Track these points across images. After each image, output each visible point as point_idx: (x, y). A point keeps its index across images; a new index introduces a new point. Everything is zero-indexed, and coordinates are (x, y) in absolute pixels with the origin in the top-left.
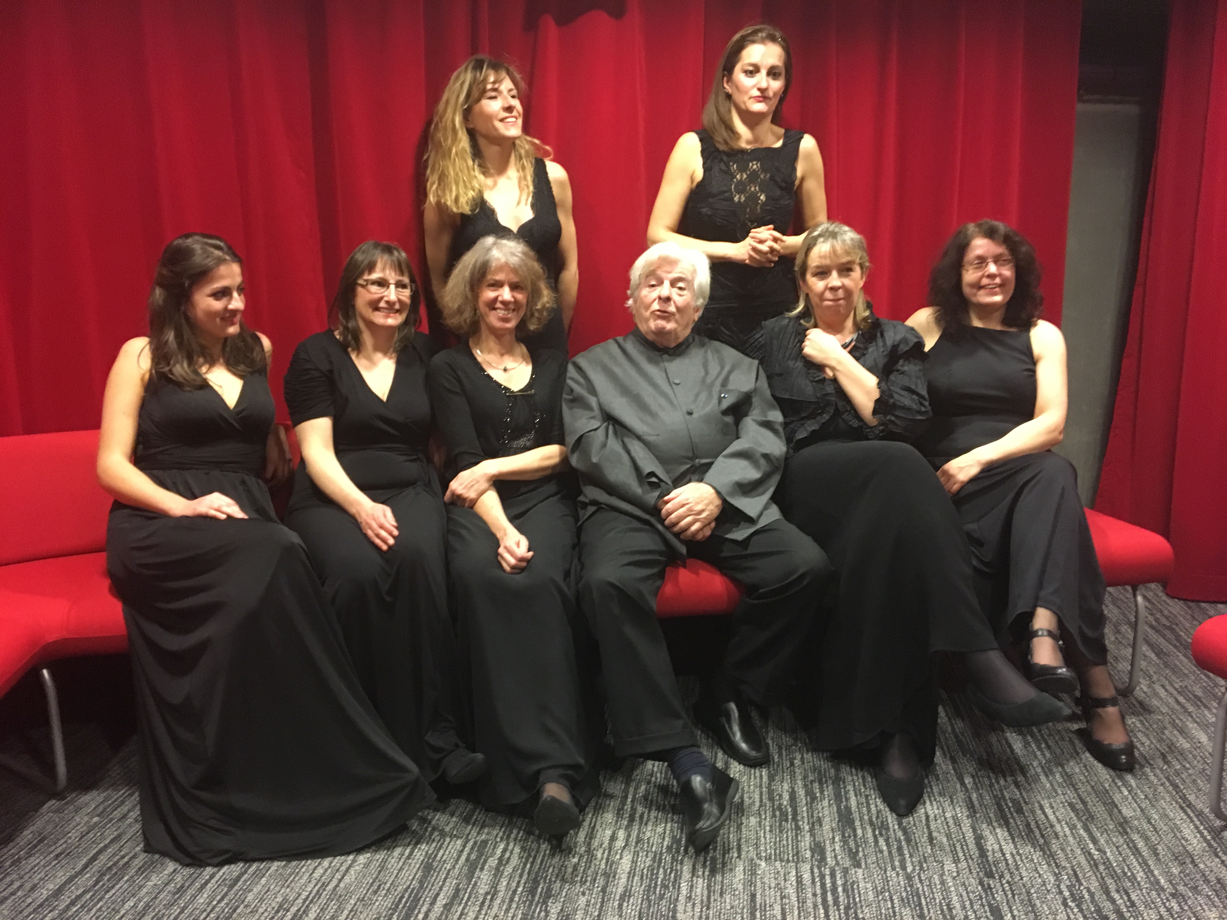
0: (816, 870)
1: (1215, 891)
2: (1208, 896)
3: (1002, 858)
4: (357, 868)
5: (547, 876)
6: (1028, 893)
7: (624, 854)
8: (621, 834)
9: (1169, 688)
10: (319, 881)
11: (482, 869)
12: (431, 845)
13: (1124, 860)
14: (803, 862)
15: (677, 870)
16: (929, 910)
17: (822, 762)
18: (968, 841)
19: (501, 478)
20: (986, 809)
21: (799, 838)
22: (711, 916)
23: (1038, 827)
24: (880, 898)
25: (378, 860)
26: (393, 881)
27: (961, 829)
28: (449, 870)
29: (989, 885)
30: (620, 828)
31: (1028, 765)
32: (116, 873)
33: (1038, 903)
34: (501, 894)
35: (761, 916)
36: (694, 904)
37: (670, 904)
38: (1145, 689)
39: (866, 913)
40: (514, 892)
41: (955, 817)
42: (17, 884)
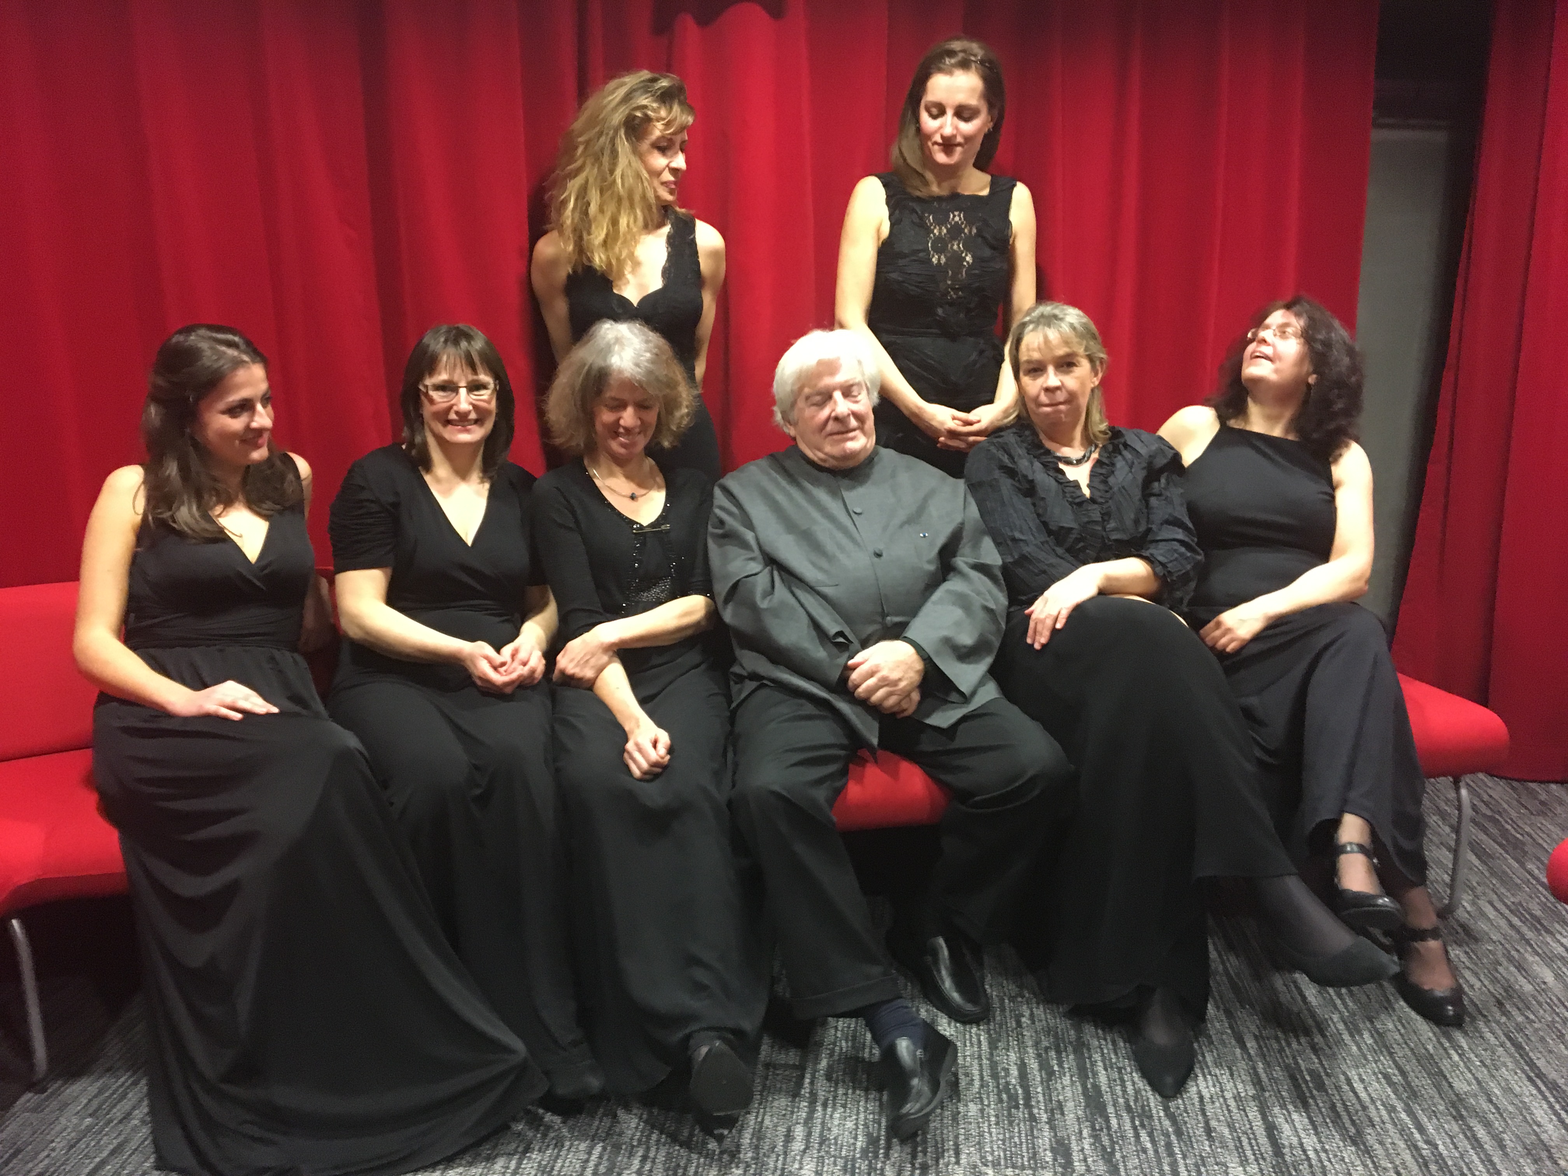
3: (1303, 1157)
9: (1499, 905)
12: (544, 1152)
13: (1462, 1157)
17: (1058, 1020)
18: (1257, 1133)
19: (627, 647)
20: (1277, 1085)
21: (1035, 1132)
23: (1346, 1109)
31: (1326, 1020)
38: (1469, 909)
41: (1238, 1098)
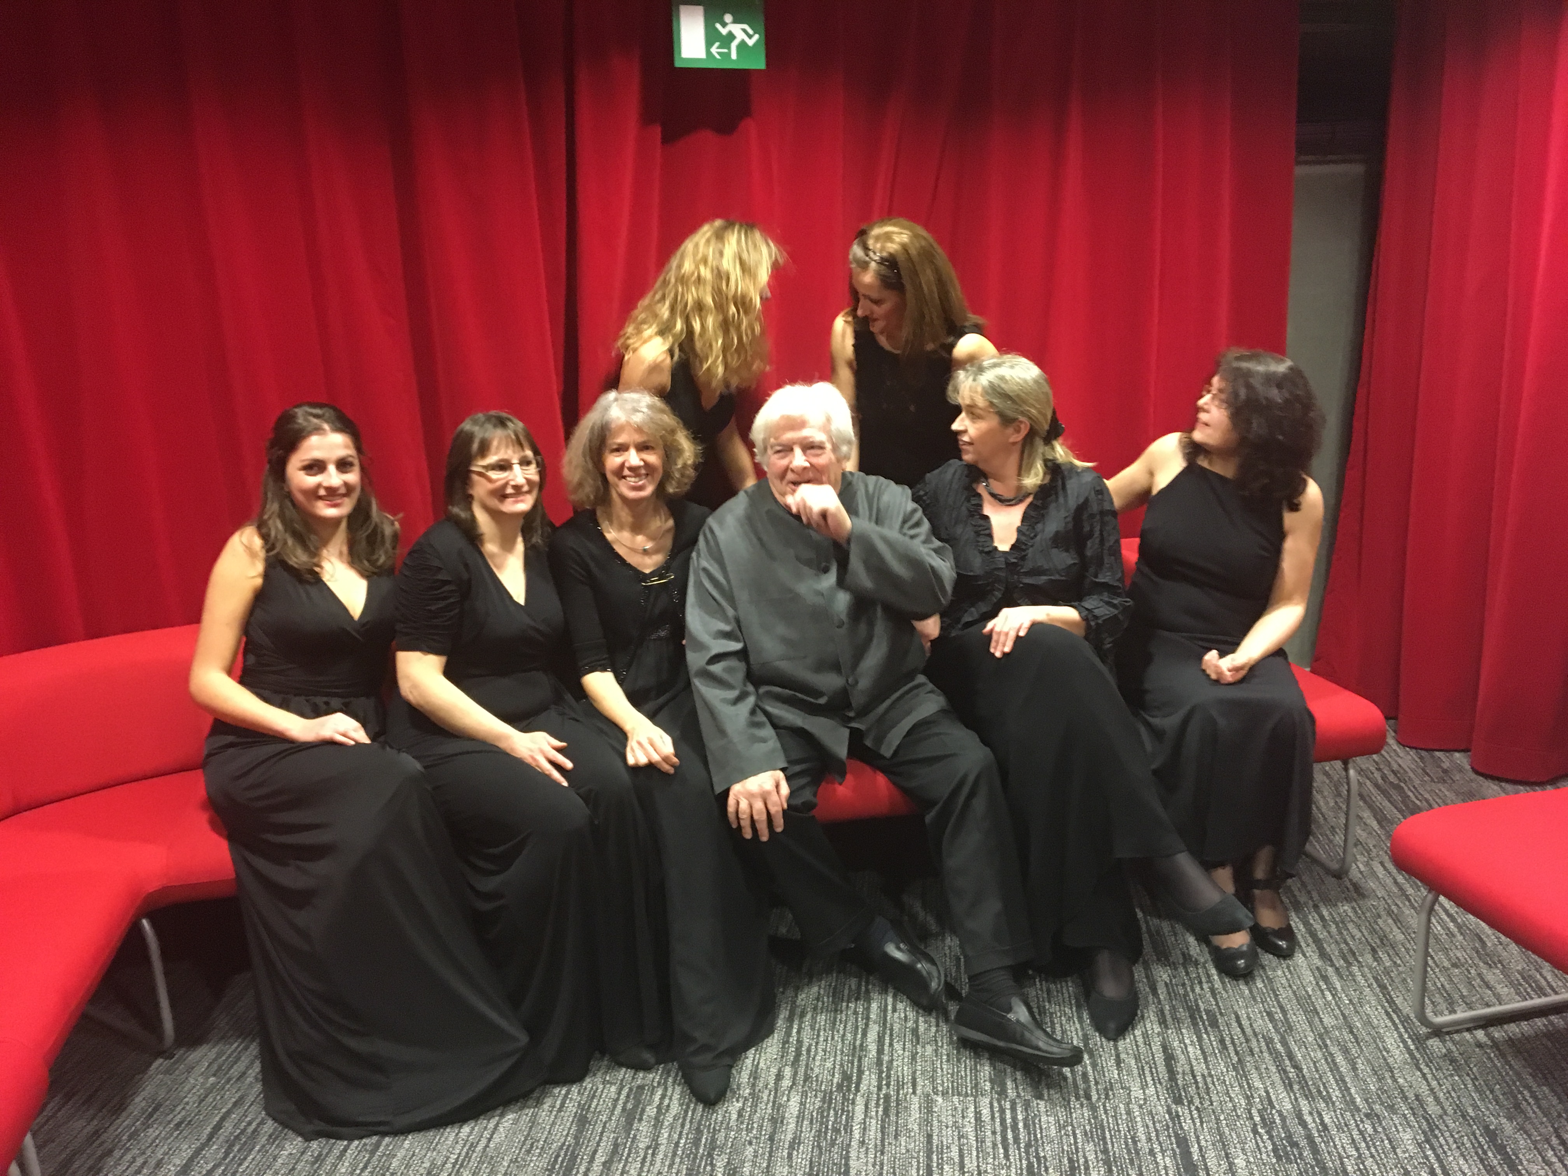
0: (996, 1104)
1: (1412, 1109)
2: (1404, 1115)
3: (1193, 1081)
4: (506, 1124)
5: (710, 1125)
6: (1218, 1120)
7: (792, 1097)
8: (788, 1071)
10: (467, 1141)
11: (640, 1120)
12: (583, 1094)
13: (1321, 1078)
14: (982, 1095)
15: (848, 1111)
16: (1112, 1143)
18: (1158, 1063)
20: (1178, 1022)
21: (978, 1067)
22: (885, 1162)
23: (1233, 1043)
24: (1063, 1132)
25: (527, 1115)
26: (547, 1138)
27: (1151, 1049)
28: (605, 1123)
29: (1177, 1112)
30: (786, 1065)
32: (245, 1142)
33: (1227, 1130)
34: (662, 1148)
35: (938, 1159)
36: (867, 1149)
37: (843, 1150)
38: (1362, 867)
39: (1047, 1151)
40: (677, 1144)
41: (1145, 1035)
42: (140, 1161)
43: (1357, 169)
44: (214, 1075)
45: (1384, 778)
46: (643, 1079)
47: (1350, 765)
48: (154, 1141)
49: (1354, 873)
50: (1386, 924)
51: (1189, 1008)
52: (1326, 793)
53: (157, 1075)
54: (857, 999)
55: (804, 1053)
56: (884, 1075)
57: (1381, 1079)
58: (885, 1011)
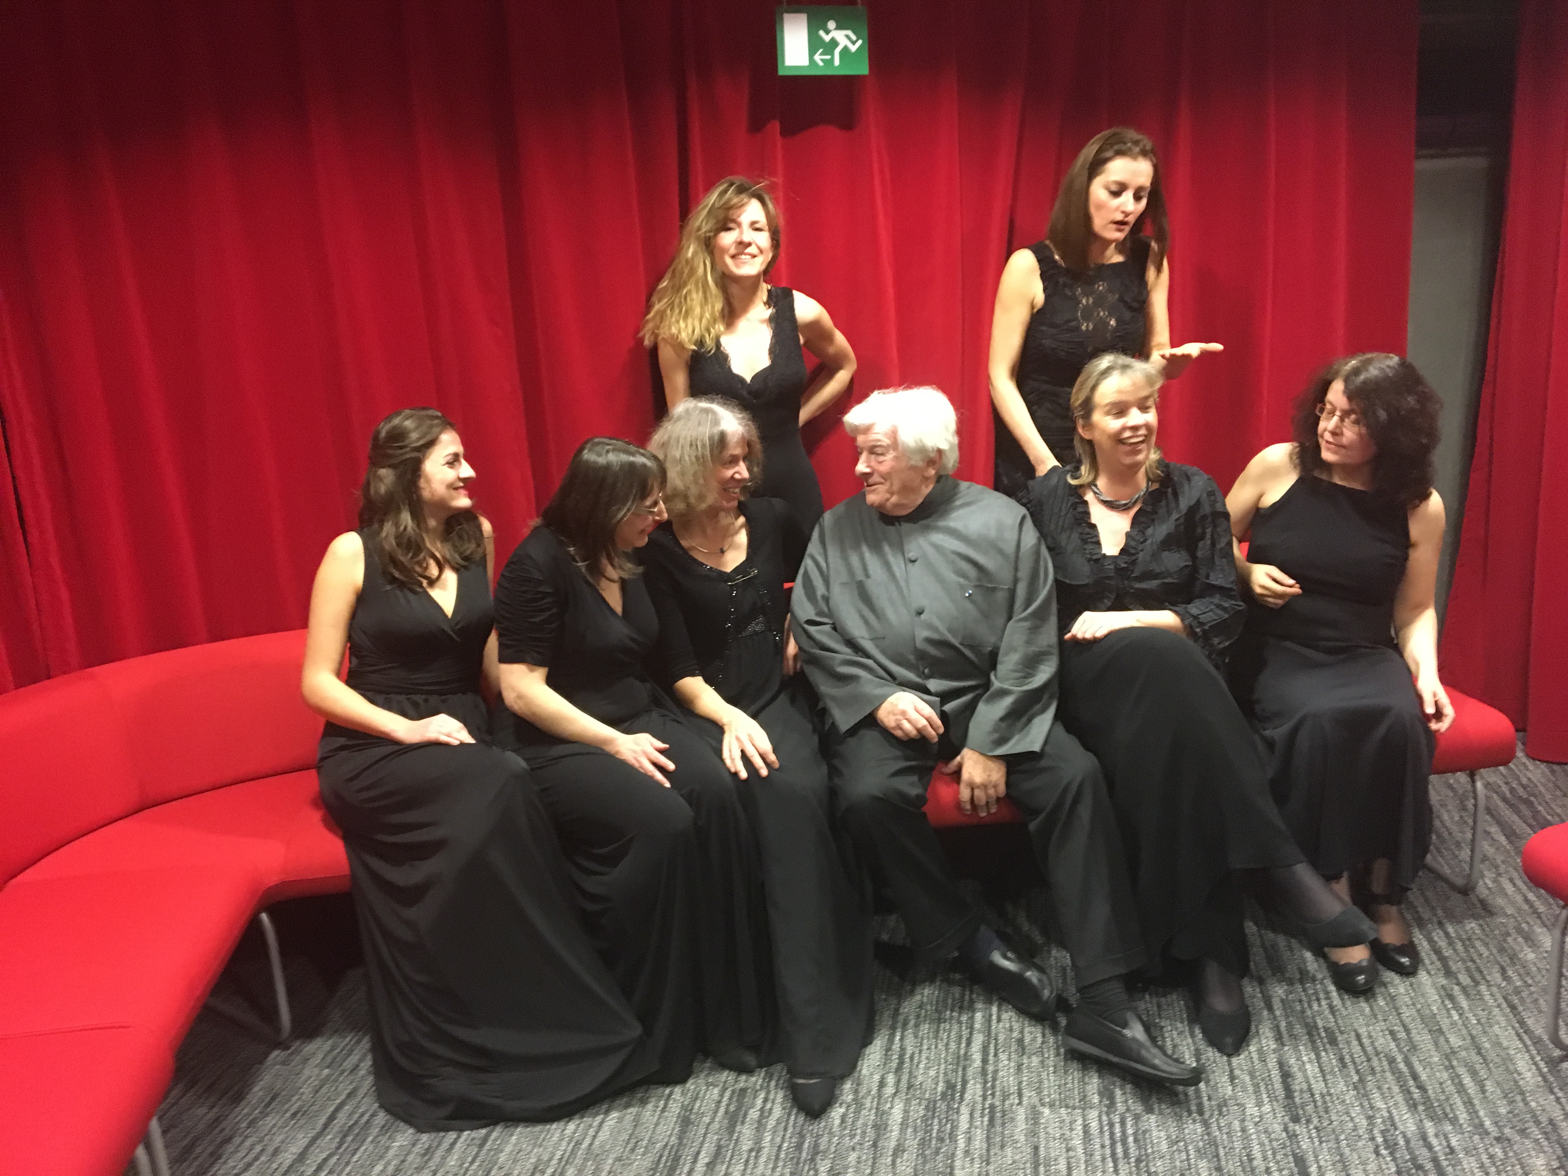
0: (1104, 1118)
1: (1546, 1133)
2: (1537, 1140)
4: (611, 1123)
6: (1338, 1141)
7: (895, 1104)
8: (891, 1079)
10: (573, 1137)
11: (743, 1123)
14: (1090, 1108)
15: (953, 1120)
16: (1227, 1160)
20: (1295, 1039)
24: (1175, 1148)
26: (651, 1138)
27: (1267, 1066)
28: (709, 1124)
29: (1294, 1130)
30: (888, 1073)
32: (358, 1134)
33: (1347, 1151)
34: (766, 1151)
35: (1045, 1171)
36: (972, 1159)
37: (947, 1159)
39: (1158, 1166)
40: (780, 1147)
41: (1260, 1051)
42: (258, 1148)
43: (1478, 163)
44: (328, 1067)
45: (1512, 790)
46: (746, 1081)
47: (1477, 777)
48: (270, 1131)
49: (1481, 890)
50: (1515, 942)
51: (1307, 1025)
52: (1450, 808)
53: (275, 1065)
54: (961, 1008)
55: (907, 1060)
56: (989, 1084)
57: (1511, 1102)
58: (989, 1021)
